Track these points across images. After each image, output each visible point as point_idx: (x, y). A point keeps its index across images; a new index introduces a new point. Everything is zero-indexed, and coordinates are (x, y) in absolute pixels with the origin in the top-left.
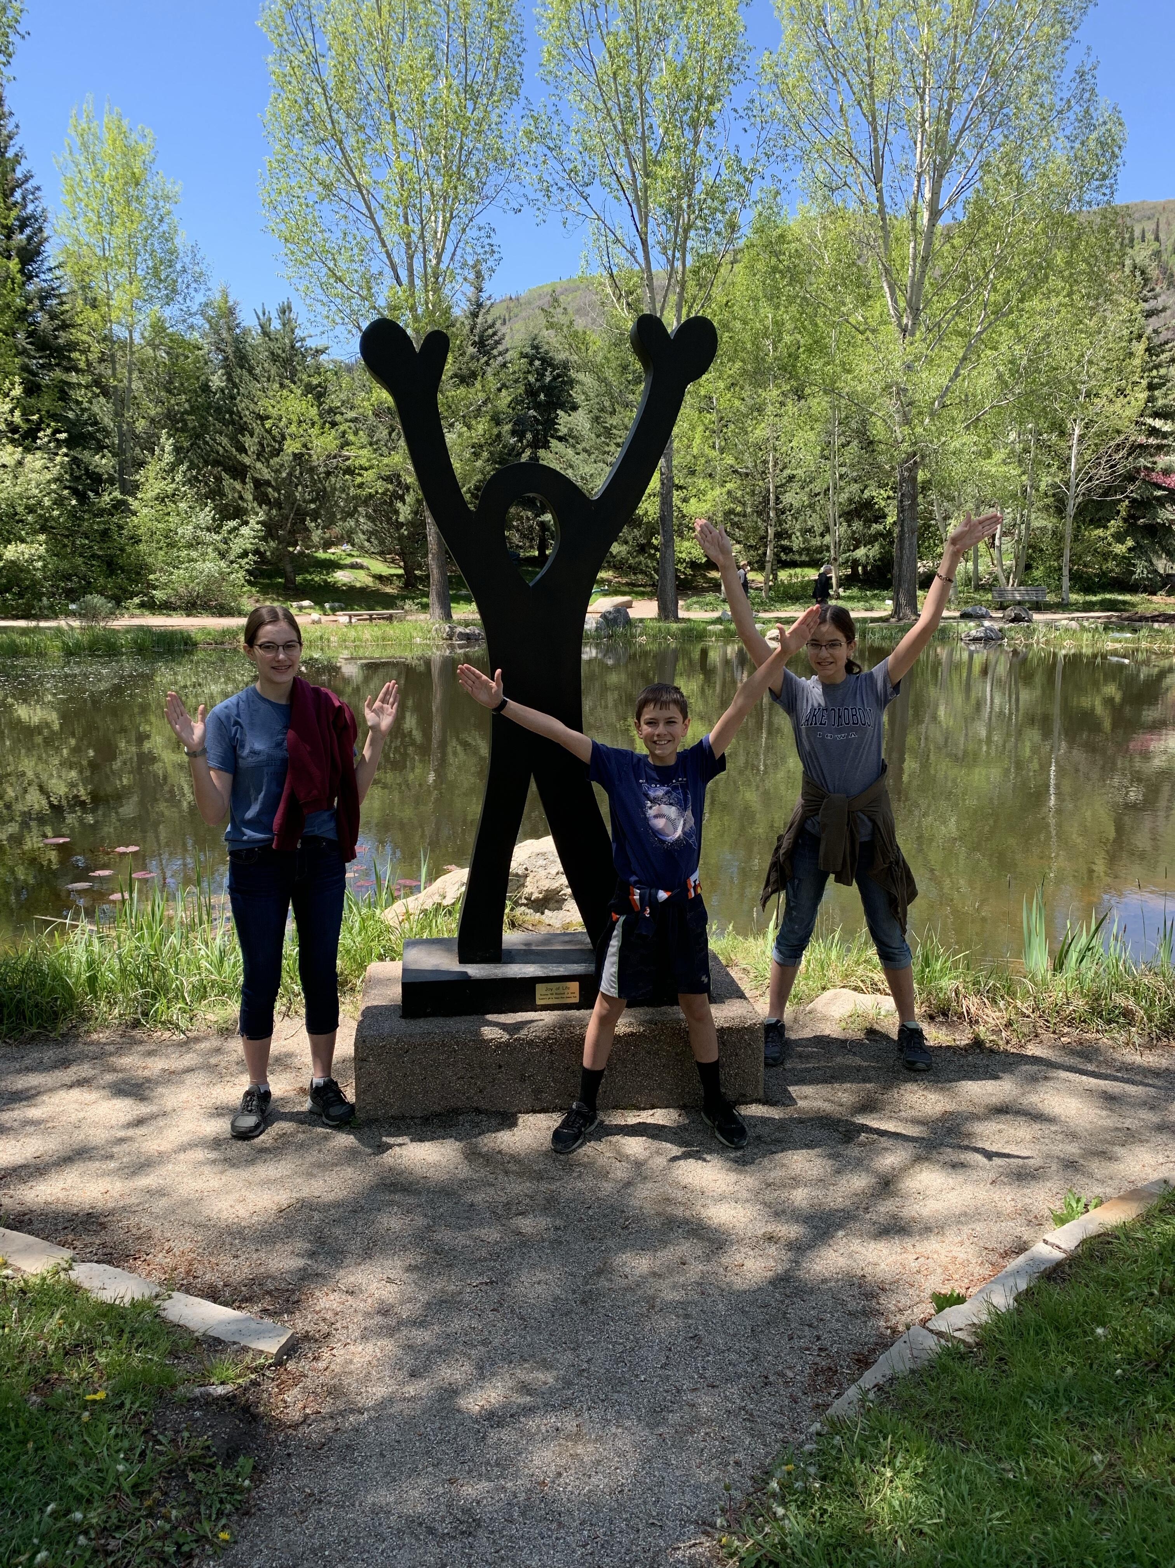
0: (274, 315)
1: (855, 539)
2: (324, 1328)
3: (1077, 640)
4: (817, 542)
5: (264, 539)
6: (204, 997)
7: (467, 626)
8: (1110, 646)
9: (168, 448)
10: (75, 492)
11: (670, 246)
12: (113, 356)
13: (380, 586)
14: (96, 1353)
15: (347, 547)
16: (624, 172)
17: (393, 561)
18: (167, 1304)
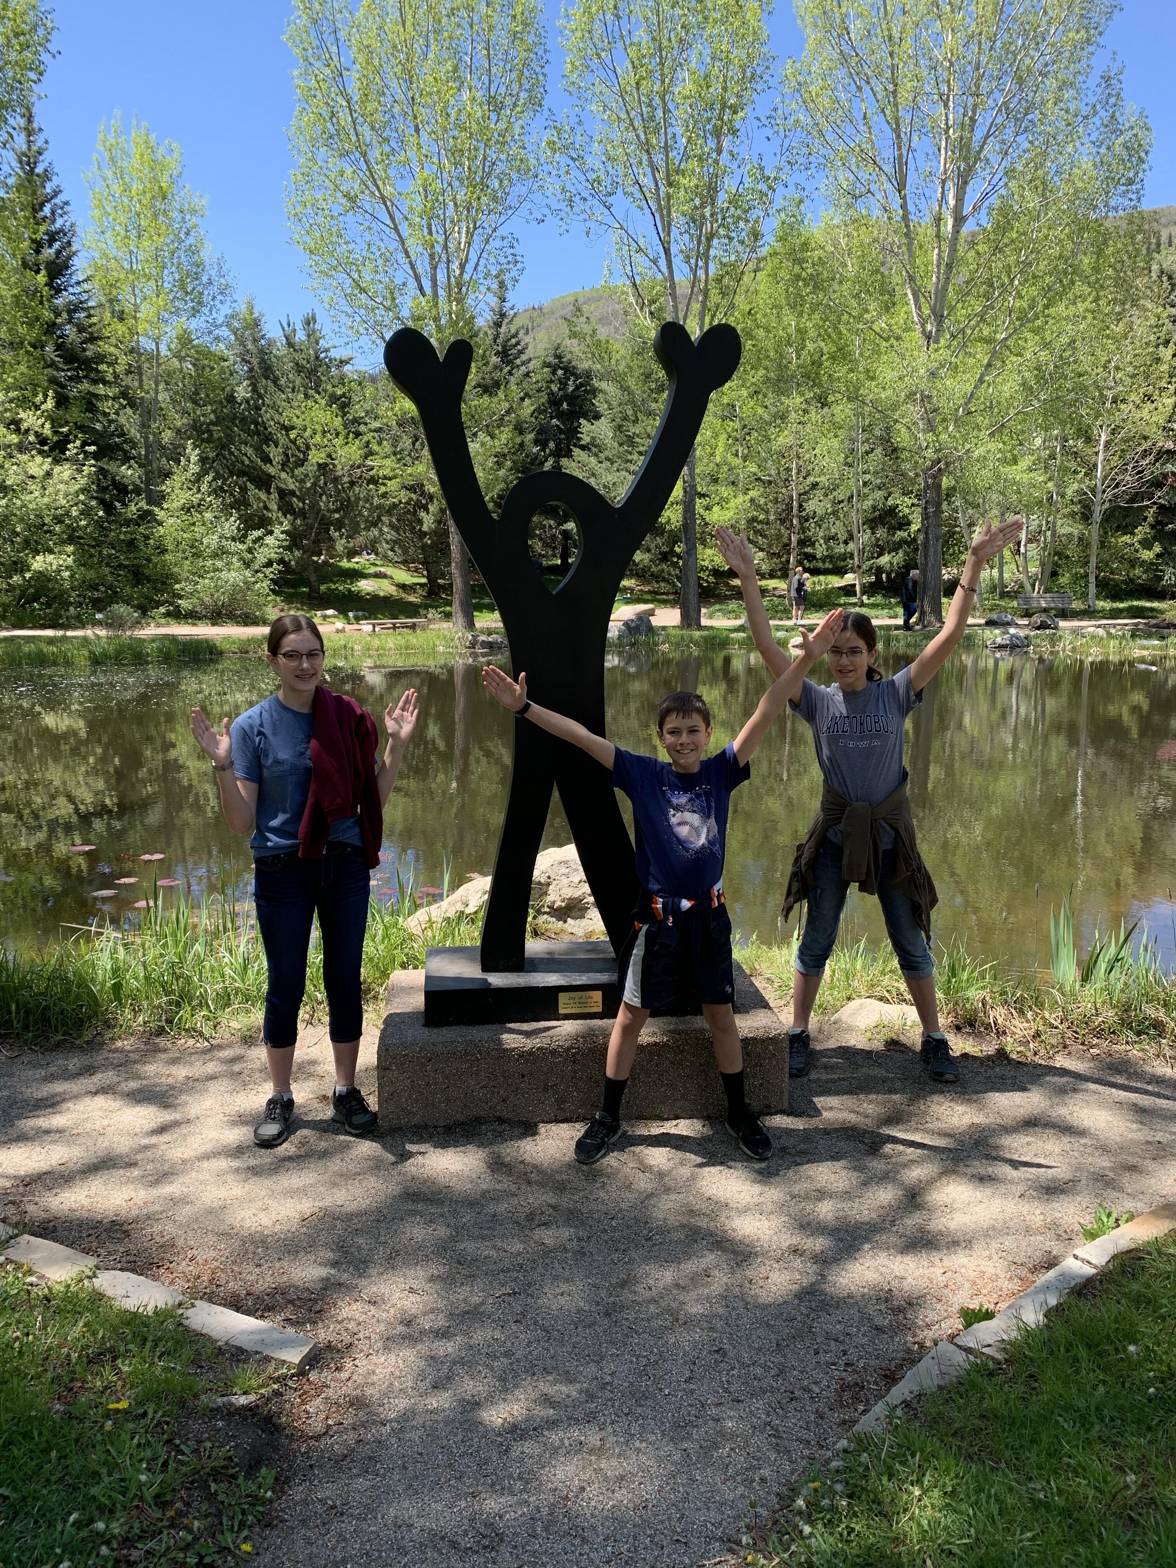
0: (299, 326)
1: (879, 546)
2: (347, 1339)
3: (1104, 647)
4: (840, 549)
5: (289, 548)
6: (228, 1005)
7: (489, 634)
8: (1137, 653)
9: (194, 458)
10: (102, 502)
11: (693, 254)
12: (139, 368)
13: (403, 595)
14: (119, 1361)
15: (371, 556)
16: (647, 181)
17: (416, 570)
18: (190, 1313)
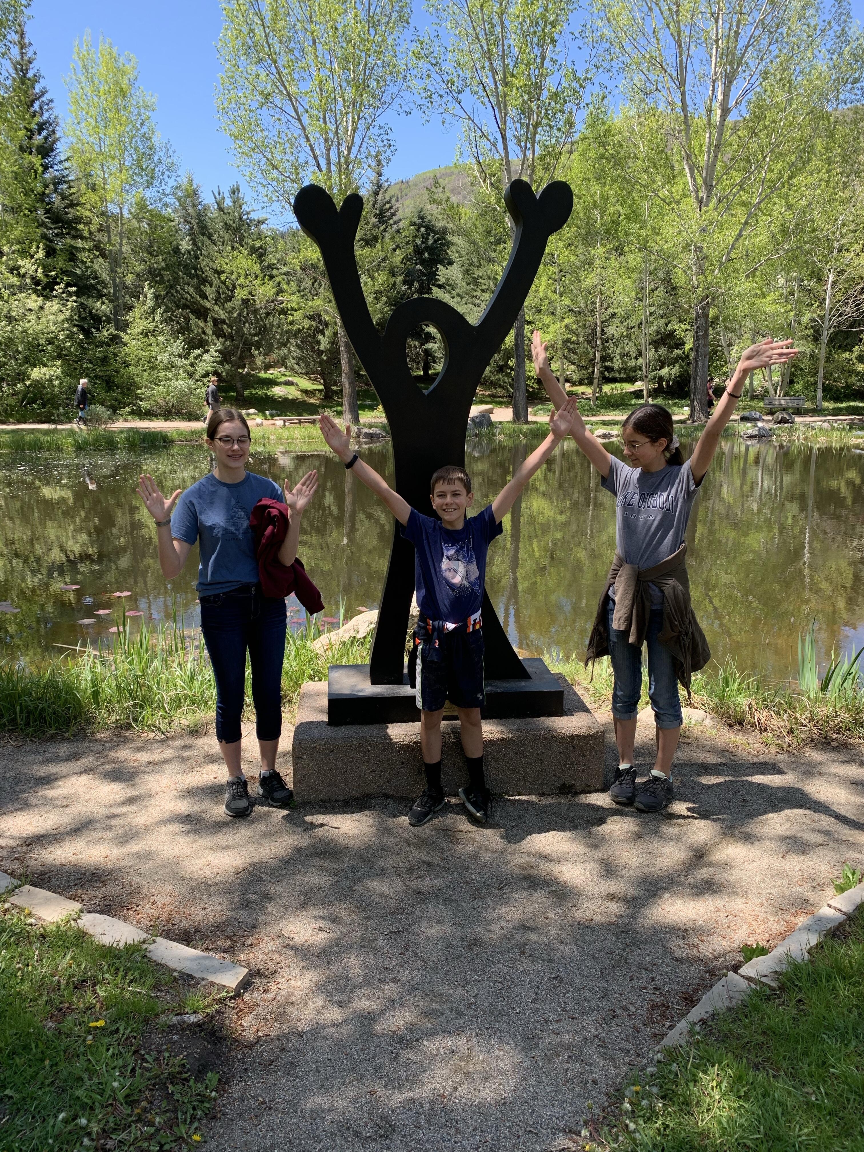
0: (227, 195)
1: (660, 361)
2: (272, 967)
3: (829, 436)
4: (632, 363)
5: (221, 363)
6: (179, 707)
7: (370, 428)
8: (854, 441)
9: (150, 296)
10: (82, 329)
11: (523, 139)
12: (108, 227)
13: (306, 398)
14: (97, 987)
15: (283, 369)
16: (488, 81)
17: (316, 379)
18: (152, 947)
